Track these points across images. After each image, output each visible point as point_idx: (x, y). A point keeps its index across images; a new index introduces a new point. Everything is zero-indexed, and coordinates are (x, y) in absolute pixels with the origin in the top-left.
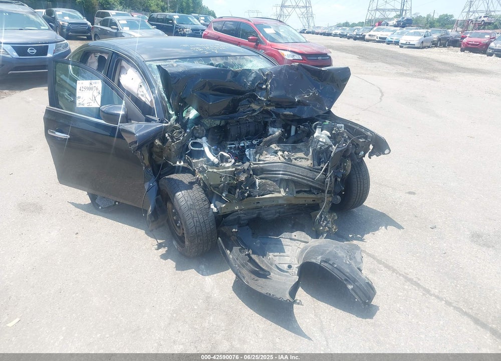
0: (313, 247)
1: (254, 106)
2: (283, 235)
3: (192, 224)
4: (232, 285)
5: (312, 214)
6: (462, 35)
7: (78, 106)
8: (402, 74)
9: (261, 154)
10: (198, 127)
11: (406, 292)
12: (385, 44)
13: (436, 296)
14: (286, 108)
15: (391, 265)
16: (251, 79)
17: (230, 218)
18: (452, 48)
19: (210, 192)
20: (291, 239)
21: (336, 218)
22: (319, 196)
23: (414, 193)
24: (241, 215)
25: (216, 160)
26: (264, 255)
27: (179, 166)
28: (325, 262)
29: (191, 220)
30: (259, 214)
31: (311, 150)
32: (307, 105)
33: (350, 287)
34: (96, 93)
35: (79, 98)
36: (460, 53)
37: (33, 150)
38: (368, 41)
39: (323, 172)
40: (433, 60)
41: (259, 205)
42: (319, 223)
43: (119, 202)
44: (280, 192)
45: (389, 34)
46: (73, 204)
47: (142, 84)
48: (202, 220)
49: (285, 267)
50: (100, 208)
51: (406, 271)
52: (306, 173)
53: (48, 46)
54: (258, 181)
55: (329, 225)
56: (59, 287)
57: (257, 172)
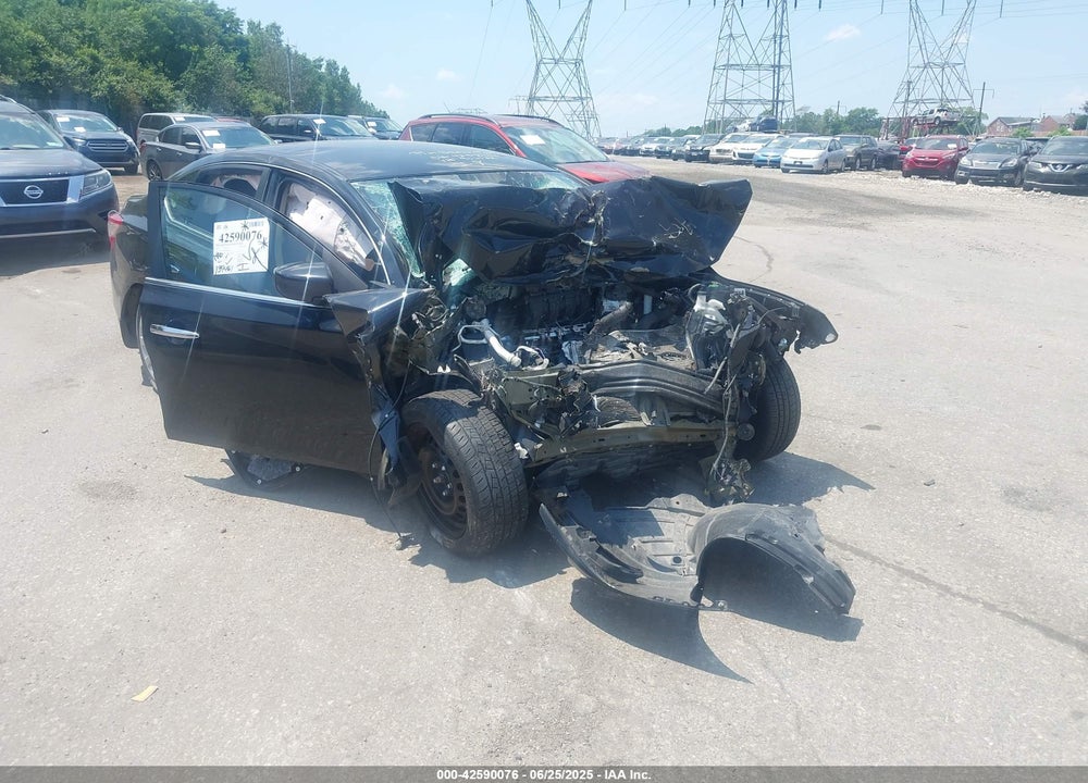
0: (721, 516)
1: (572, 259)
2: (653, 503)
3: (484, 481)
4: (570, 600)
5: (702, 462)
6: (900, 146)
7: (216, 272)
8: (800, 221)
9: (595, 350)
10: (473, 300)
11: (905, 593)
12: (752, 168)
13: (963, 596)
14: (636, 260)
15: (866, 550)
16: (567, 206)
17: (550, 472)
18: (884, 171)
19: (512, 420)
20: (671, 509)
21: (749, 468)
22: (713, 426)
23: (878, 428)
24: (569, 468)
25: (516, 360)
26: (623, 542)
27: (443, 375)
28: (755, 536)
29: (482, 475)
30: (602, 465)
31: (688, 339)
32: (677, 253)
33: (809, 580)
34: (256, 245)
35: (219, 255)
36: (902, 180)
37: (78, 386)
38: (716, 161)
39: (718, 378)
40: (853, 193)
41: (604, 444)
42: (718, 478)
43: (301, 466)
44: (640, 419)
45: (759, 146)
46: (196, 479)
47: (344, 227)
48: (501, 475)
49: (669, 561)
50: (259, 482)
51: (898, 559)
52: (686, 380)
53: (67, 181)
54: (596, 400)
55: (738, 482)
56: (220, 627)
57: (594, 382)
